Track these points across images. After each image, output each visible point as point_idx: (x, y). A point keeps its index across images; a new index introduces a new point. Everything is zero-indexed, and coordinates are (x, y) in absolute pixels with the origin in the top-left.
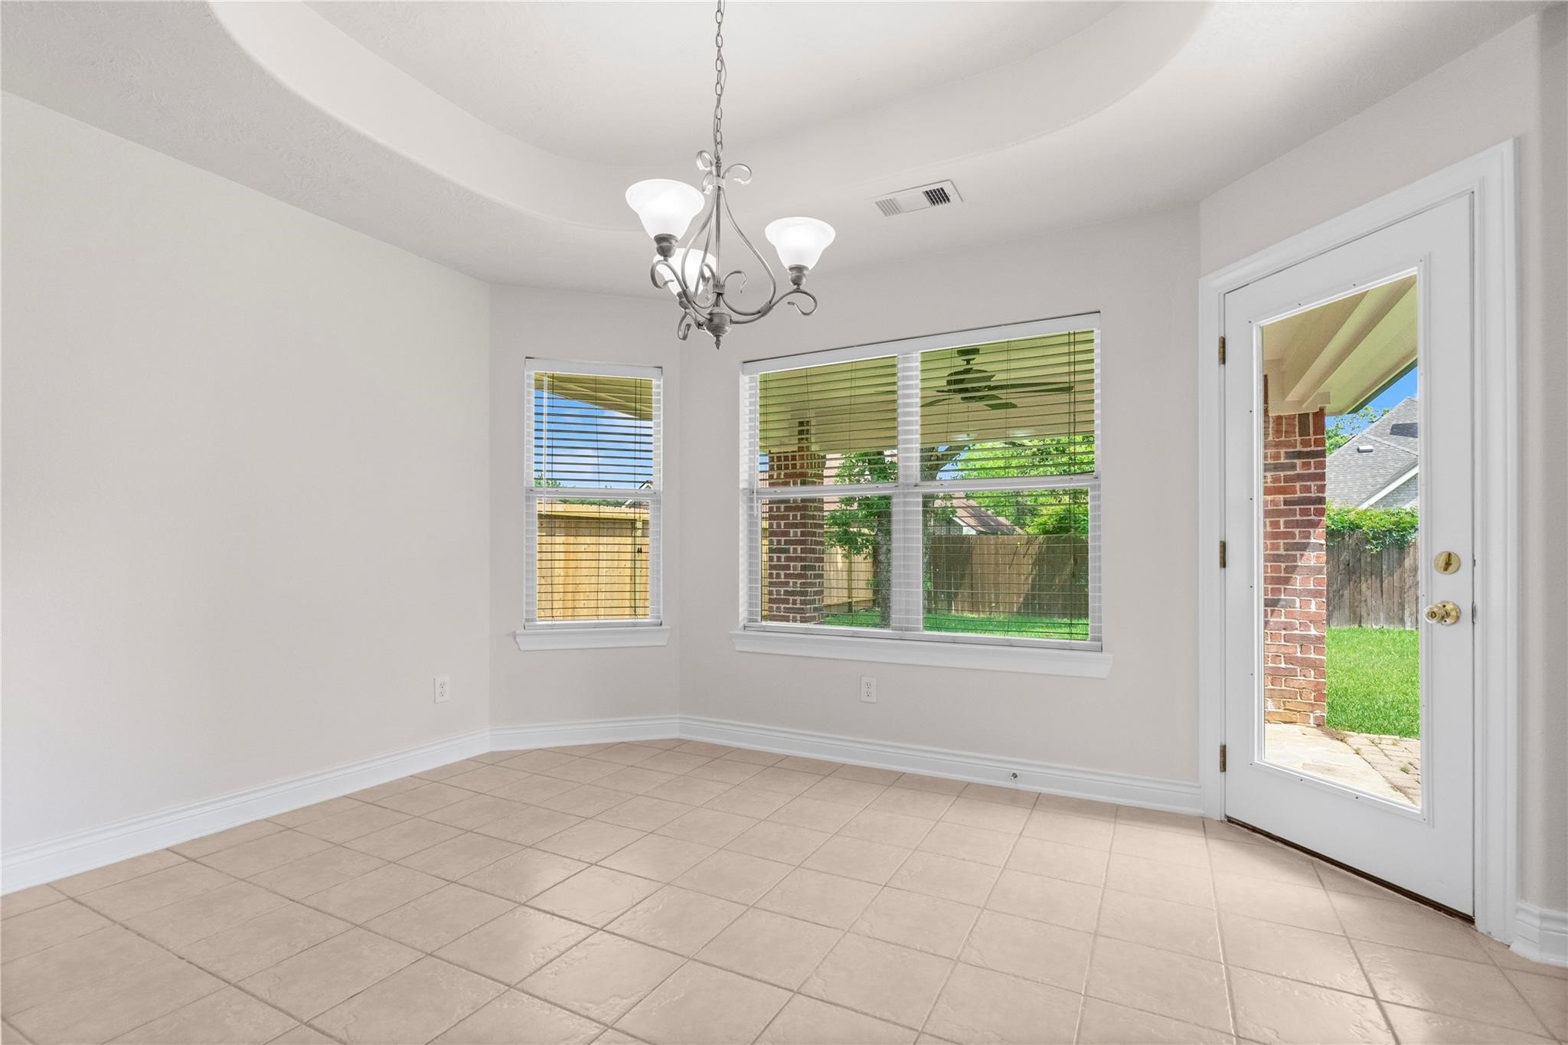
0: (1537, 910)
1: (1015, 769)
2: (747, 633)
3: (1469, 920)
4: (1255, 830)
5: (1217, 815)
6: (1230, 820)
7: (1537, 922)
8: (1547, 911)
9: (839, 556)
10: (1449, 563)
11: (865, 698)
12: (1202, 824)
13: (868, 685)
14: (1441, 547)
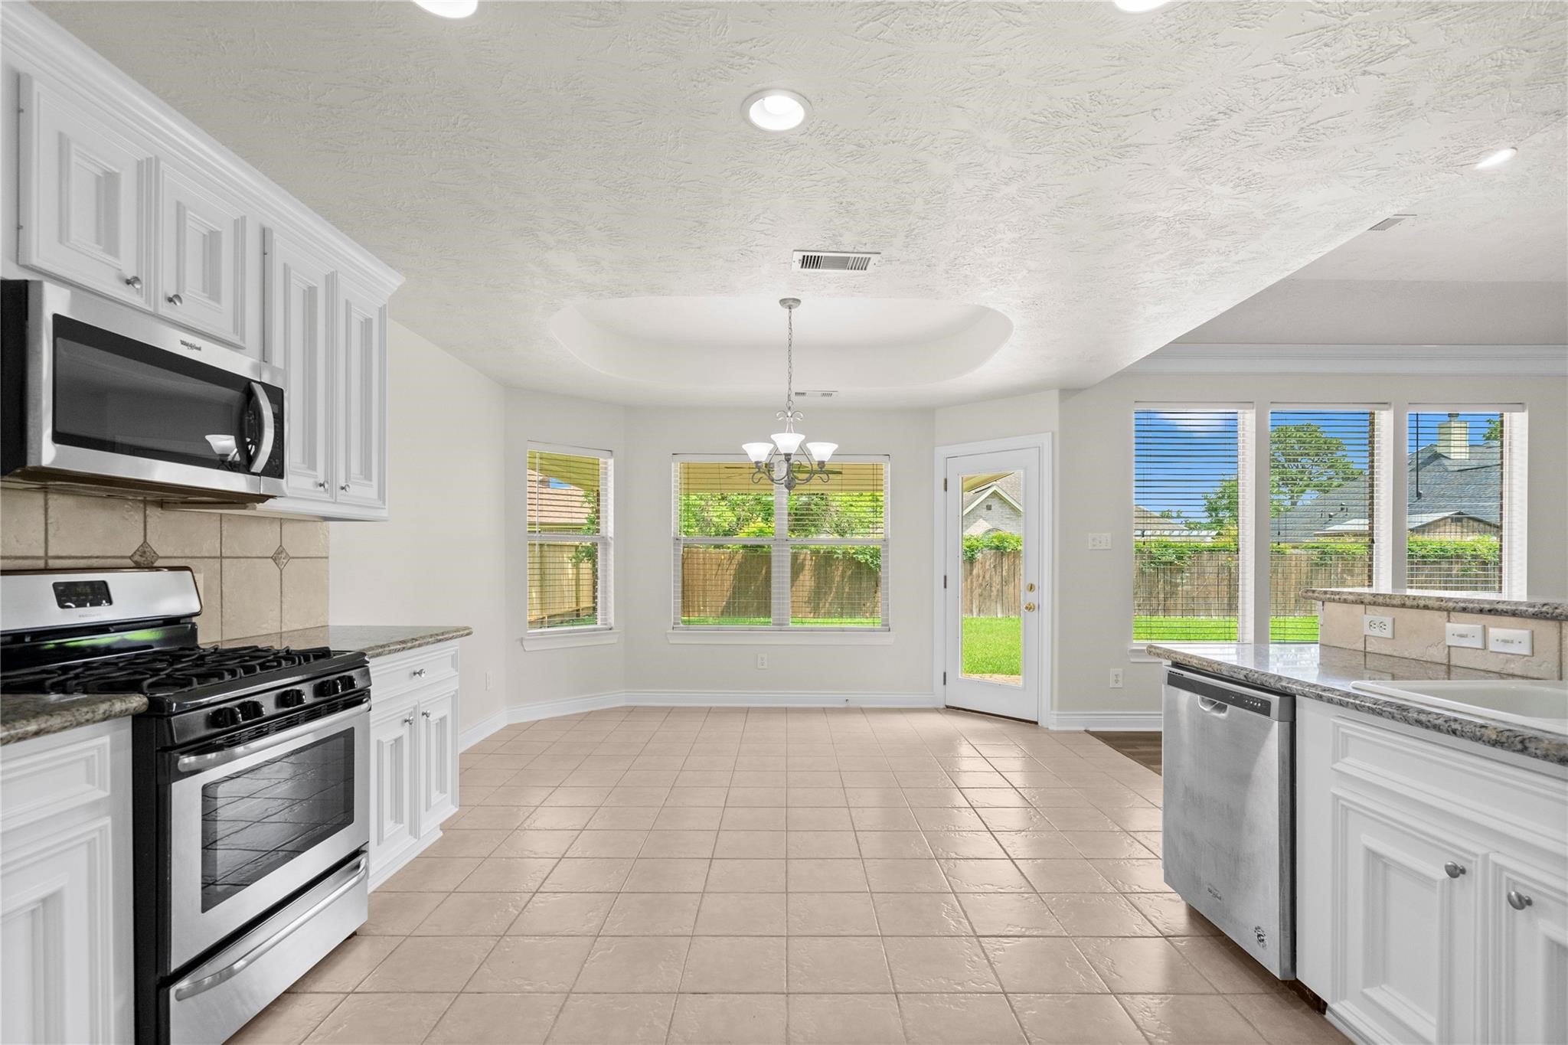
0: (1056, 712)
1: (847, 697)
2: (675, 631)
3: (1036, 723)
4: (959, 709)
5: (943, 706)
6: (947, 707)
7: (1055, 717)
8: (1059, 713)
9: (570, 566)
10: (1031, 588)
11: (761, 667)
12: (937, 710)
13: (762, 659)
14: (1029, 581)
